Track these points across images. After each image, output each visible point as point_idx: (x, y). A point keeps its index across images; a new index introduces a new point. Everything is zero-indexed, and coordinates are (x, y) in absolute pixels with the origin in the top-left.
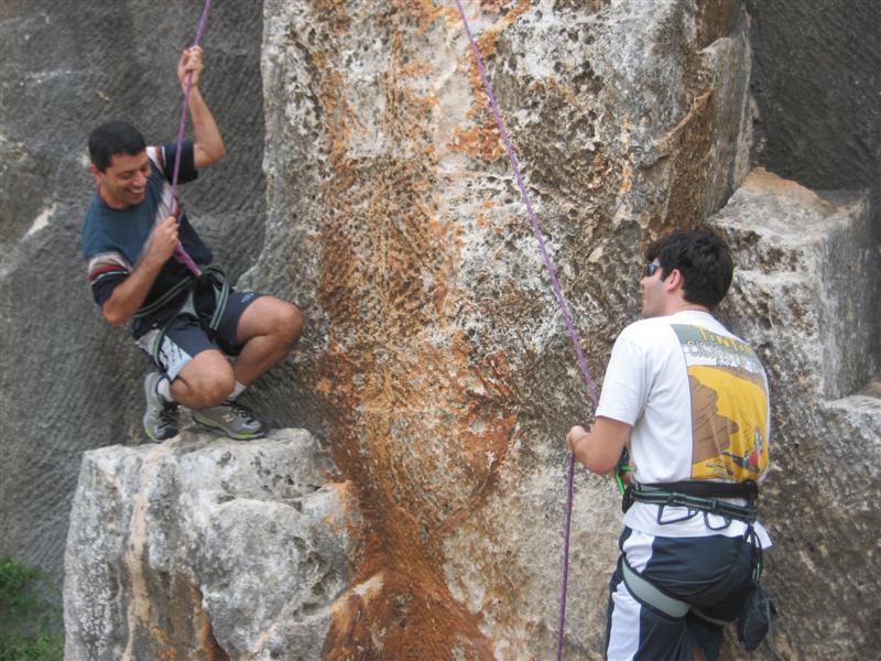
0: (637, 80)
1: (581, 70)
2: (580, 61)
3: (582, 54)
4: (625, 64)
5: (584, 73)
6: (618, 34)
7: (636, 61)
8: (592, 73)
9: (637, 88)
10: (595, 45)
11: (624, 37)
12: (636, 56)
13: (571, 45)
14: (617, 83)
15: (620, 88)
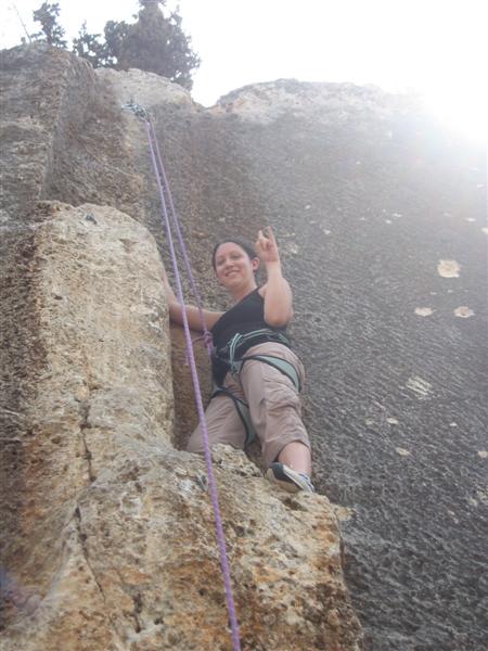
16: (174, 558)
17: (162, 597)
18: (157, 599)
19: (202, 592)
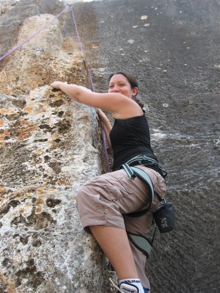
0: (76, 278)
1: (25, 266)
2: (26, 259)
3: (29, 253)
4: (66, 264)
5: (27, 269)
6: (62, 241)
7: (76, 262)
8: (35, 269)
9: (76, 285)
10: (41, 247)
11: (67, 244)
12: (76, 259)
13: (20, 246)
14: (56, 280)
15: (59, 284)
16: (30, 67)
17: (25, 76)
18: (23, 77)
19: (36, 74)
